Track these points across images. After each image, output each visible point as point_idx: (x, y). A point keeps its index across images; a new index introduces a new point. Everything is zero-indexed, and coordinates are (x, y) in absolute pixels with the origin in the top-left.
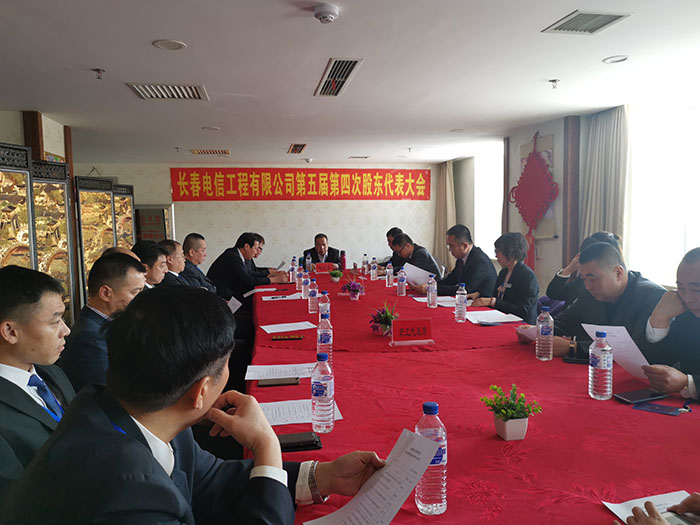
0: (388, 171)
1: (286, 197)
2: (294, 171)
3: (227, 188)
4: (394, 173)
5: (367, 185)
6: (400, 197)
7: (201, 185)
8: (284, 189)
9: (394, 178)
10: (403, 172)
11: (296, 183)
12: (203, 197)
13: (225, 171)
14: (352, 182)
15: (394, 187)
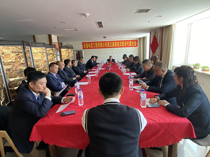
0: (128, 41)
1: (105, 48)
2: (107, 42)
3: (93, 46)
4: (129, 41)
5: (123, 44)
6: (131, 46)
7: (88, 46)
8: (105, 46)
9: (129, 42)
10: (131, 41)
11: (107, 44)
12: (89, 48)
13: (93, 43)
14: (120, 44)
15: (129, 44)
